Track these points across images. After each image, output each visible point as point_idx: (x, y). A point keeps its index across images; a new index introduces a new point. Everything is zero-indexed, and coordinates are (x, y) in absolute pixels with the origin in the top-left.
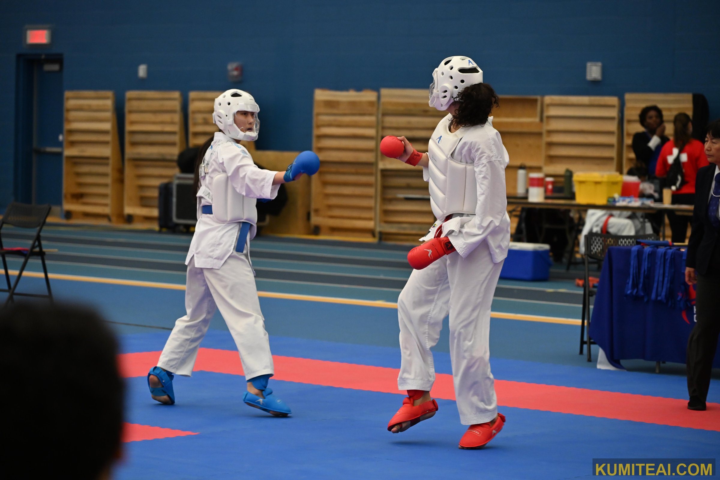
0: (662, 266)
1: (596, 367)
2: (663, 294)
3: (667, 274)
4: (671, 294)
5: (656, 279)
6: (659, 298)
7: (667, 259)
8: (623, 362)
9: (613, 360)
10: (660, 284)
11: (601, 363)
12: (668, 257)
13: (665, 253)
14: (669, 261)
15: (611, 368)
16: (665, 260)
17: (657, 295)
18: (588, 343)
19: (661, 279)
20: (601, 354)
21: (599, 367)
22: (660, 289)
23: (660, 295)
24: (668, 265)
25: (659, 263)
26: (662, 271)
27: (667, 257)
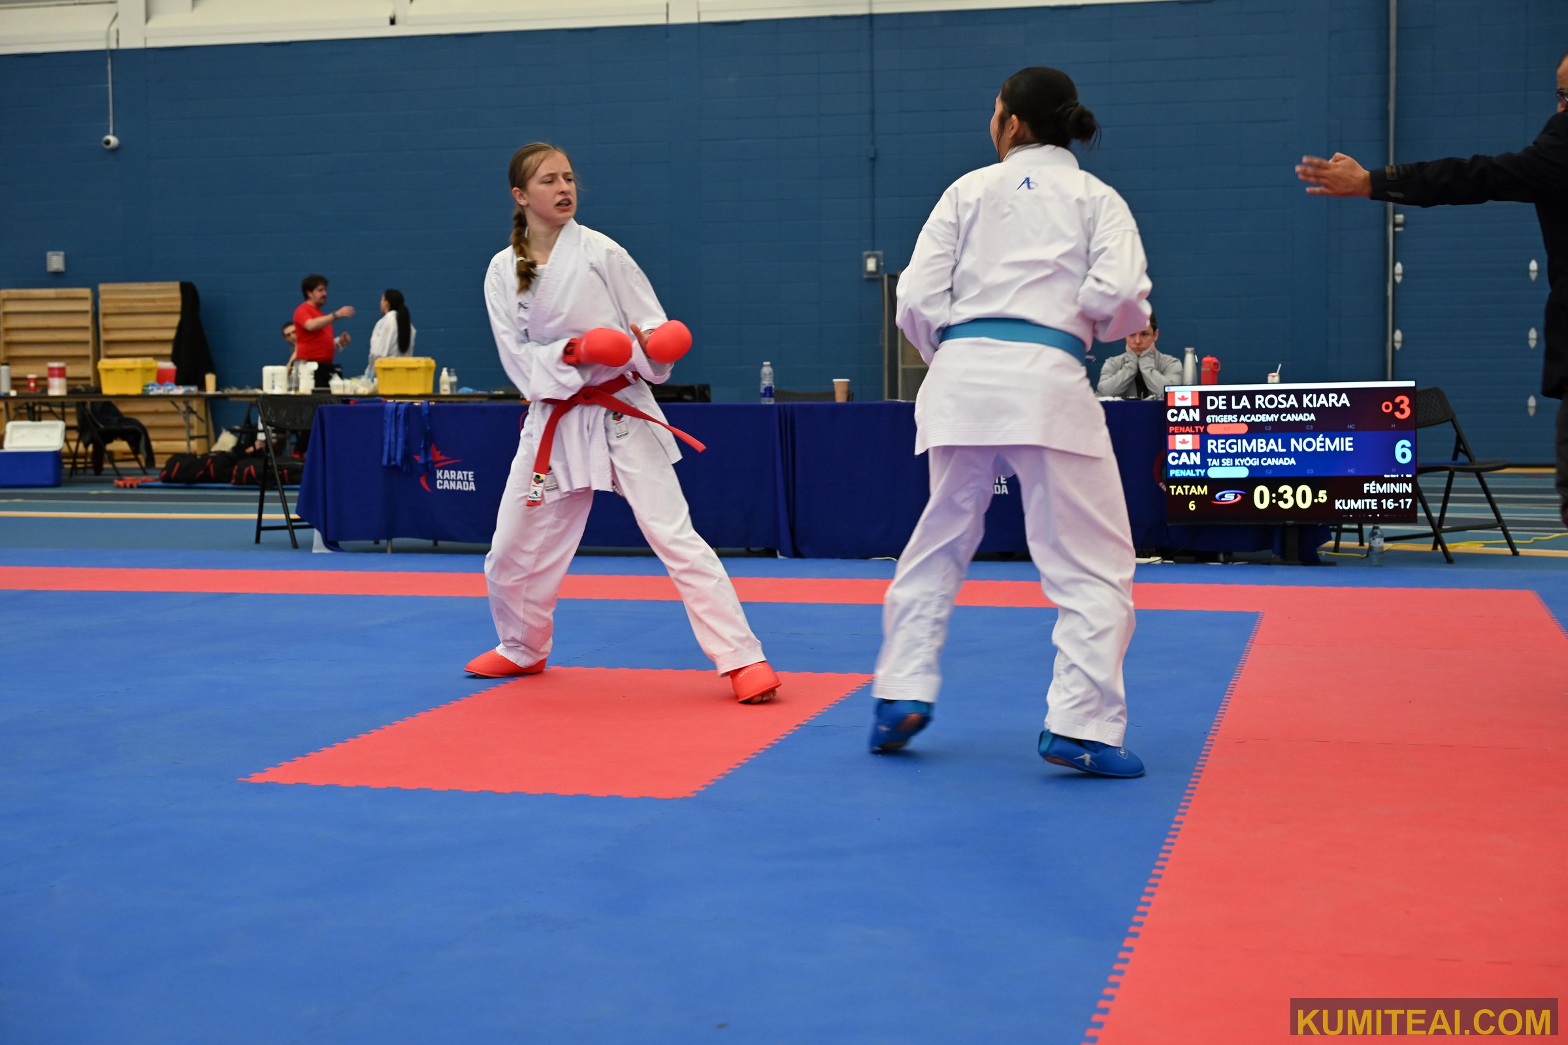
0: (394, 423)
1: (311, 551)
2: (399, 457)
3: (400, 433)
4: (407, 457)
5: (387, 440)
6: (393, 463)
7: (400, 416)
8: (341, 543)
9: (330, 543)
10: (393, 446)
11: (316, 548)
12: (401, 412)
13: (397, 409)
14: (402, 417)
15: (327, 551)
16: (397, 418)
17: (389, 460)
18: (290, 527)
19: (393, 439)
20: (317, 535)
21: (315, 551)
22: (392, 453)
23: (395, 459)
24: (401, 422)
25: (389, 421)
26: (393, 431)
27: (398, 413)
